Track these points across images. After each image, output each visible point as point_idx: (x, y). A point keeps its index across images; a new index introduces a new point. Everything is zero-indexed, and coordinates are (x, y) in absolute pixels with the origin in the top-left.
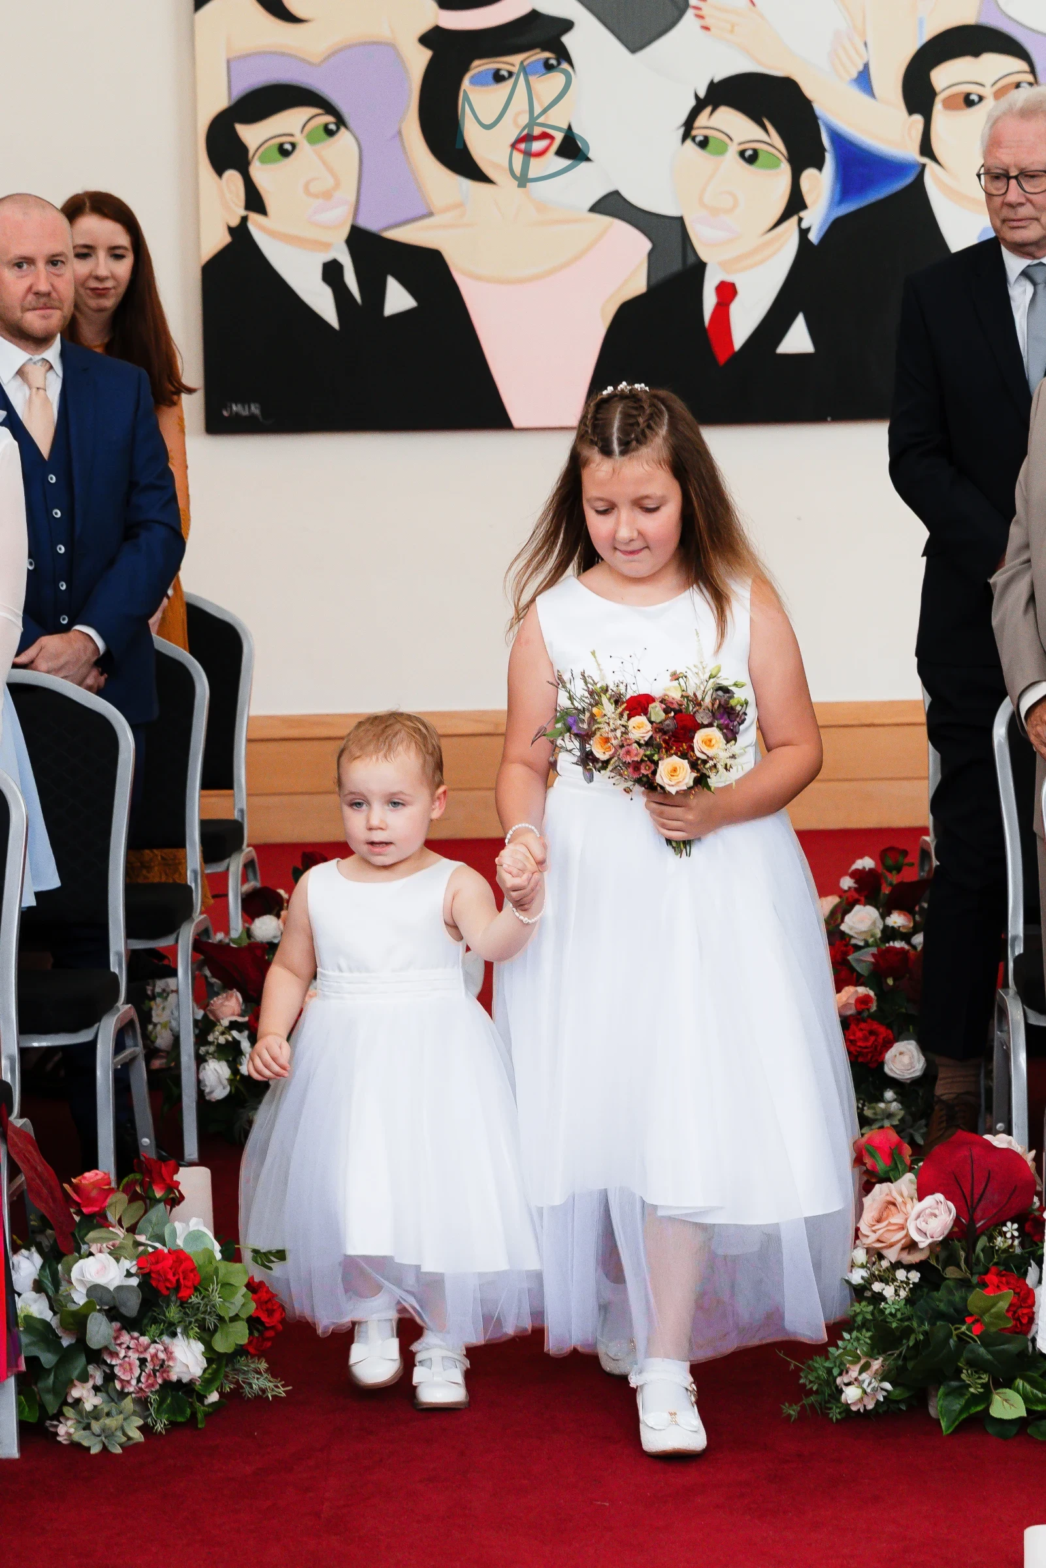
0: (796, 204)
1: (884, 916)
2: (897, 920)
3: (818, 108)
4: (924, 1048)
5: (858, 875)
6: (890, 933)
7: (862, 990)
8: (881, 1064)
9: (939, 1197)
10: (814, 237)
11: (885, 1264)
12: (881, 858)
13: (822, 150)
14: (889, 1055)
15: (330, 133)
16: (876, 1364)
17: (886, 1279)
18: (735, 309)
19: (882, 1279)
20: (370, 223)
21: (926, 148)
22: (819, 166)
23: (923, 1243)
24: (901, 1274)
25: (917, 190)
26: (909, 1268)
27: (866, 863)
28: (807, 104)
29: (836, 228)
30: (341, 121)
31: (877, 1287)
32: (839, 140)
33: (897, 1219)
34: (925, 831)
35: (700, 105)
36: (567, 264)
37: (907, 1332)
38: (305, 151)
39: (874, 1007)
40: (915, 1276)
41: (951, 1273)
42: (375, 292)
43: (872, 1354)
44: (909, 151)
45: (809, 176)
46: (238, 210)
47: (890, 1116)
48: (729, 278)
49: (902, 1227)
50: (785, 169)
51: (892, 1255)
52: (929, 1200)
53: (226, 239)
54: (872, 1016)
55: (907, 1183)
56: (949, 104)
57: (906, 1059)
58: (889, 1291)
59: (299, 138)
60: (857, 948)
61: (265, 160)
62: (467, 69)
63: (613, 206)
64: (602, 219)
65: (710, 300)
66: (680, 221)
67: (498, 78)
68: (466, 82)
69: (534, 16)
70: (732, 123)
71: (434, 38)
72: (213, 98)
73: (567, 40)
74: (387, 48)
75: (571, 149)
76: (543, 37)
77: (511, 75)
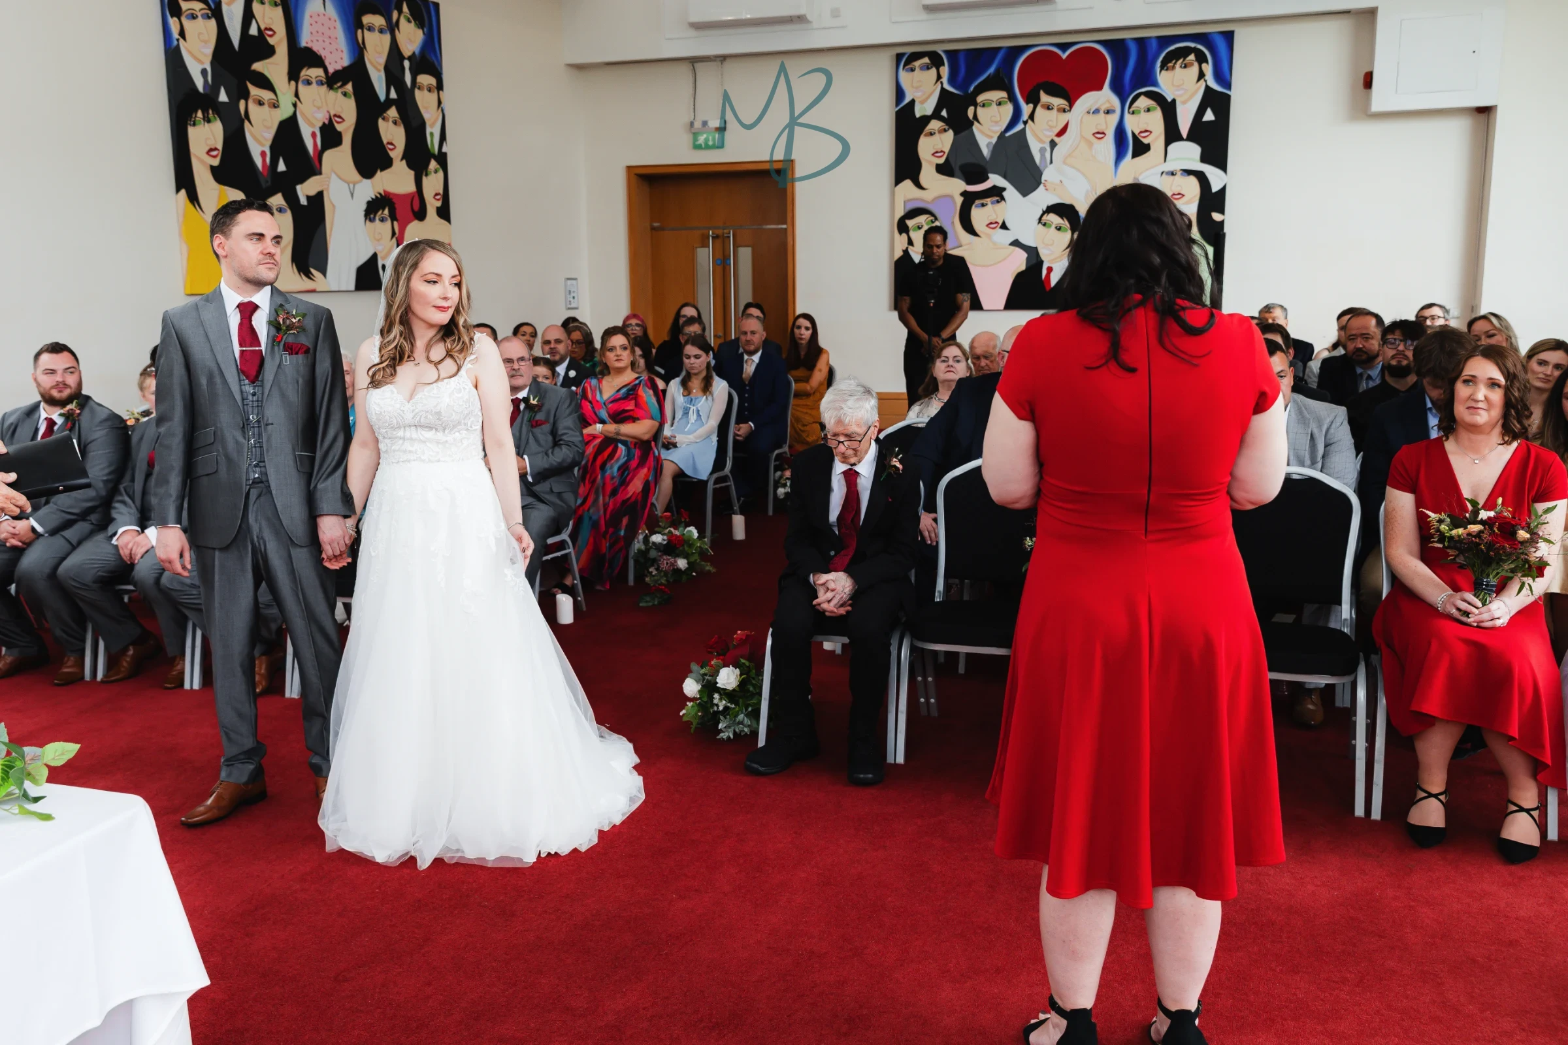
15: (933, 222)
18: (1052, 276)
28: (1075, 212)
30: (936, 219)
35: (1044, 213)
36: (1002, 262)
48: (1050, 266)
50: (1069, 232)
53: (901, 254)
59: (924, 224)
61: (914, 230)
62: (973, 203)
63: (1016, 243)
64: (1012, 248)
65: (1044, 272)
66: (1036, 248)
67: (983, 205)
68: (973, 207)
69: (994, 187)
70: (1054, 218)
71: (965, 194)
72: (900, 213)
73: (1005, 194)
74: (950, 197)
75: (1004, 226)
76: (997, 193)
77: (987, 204)
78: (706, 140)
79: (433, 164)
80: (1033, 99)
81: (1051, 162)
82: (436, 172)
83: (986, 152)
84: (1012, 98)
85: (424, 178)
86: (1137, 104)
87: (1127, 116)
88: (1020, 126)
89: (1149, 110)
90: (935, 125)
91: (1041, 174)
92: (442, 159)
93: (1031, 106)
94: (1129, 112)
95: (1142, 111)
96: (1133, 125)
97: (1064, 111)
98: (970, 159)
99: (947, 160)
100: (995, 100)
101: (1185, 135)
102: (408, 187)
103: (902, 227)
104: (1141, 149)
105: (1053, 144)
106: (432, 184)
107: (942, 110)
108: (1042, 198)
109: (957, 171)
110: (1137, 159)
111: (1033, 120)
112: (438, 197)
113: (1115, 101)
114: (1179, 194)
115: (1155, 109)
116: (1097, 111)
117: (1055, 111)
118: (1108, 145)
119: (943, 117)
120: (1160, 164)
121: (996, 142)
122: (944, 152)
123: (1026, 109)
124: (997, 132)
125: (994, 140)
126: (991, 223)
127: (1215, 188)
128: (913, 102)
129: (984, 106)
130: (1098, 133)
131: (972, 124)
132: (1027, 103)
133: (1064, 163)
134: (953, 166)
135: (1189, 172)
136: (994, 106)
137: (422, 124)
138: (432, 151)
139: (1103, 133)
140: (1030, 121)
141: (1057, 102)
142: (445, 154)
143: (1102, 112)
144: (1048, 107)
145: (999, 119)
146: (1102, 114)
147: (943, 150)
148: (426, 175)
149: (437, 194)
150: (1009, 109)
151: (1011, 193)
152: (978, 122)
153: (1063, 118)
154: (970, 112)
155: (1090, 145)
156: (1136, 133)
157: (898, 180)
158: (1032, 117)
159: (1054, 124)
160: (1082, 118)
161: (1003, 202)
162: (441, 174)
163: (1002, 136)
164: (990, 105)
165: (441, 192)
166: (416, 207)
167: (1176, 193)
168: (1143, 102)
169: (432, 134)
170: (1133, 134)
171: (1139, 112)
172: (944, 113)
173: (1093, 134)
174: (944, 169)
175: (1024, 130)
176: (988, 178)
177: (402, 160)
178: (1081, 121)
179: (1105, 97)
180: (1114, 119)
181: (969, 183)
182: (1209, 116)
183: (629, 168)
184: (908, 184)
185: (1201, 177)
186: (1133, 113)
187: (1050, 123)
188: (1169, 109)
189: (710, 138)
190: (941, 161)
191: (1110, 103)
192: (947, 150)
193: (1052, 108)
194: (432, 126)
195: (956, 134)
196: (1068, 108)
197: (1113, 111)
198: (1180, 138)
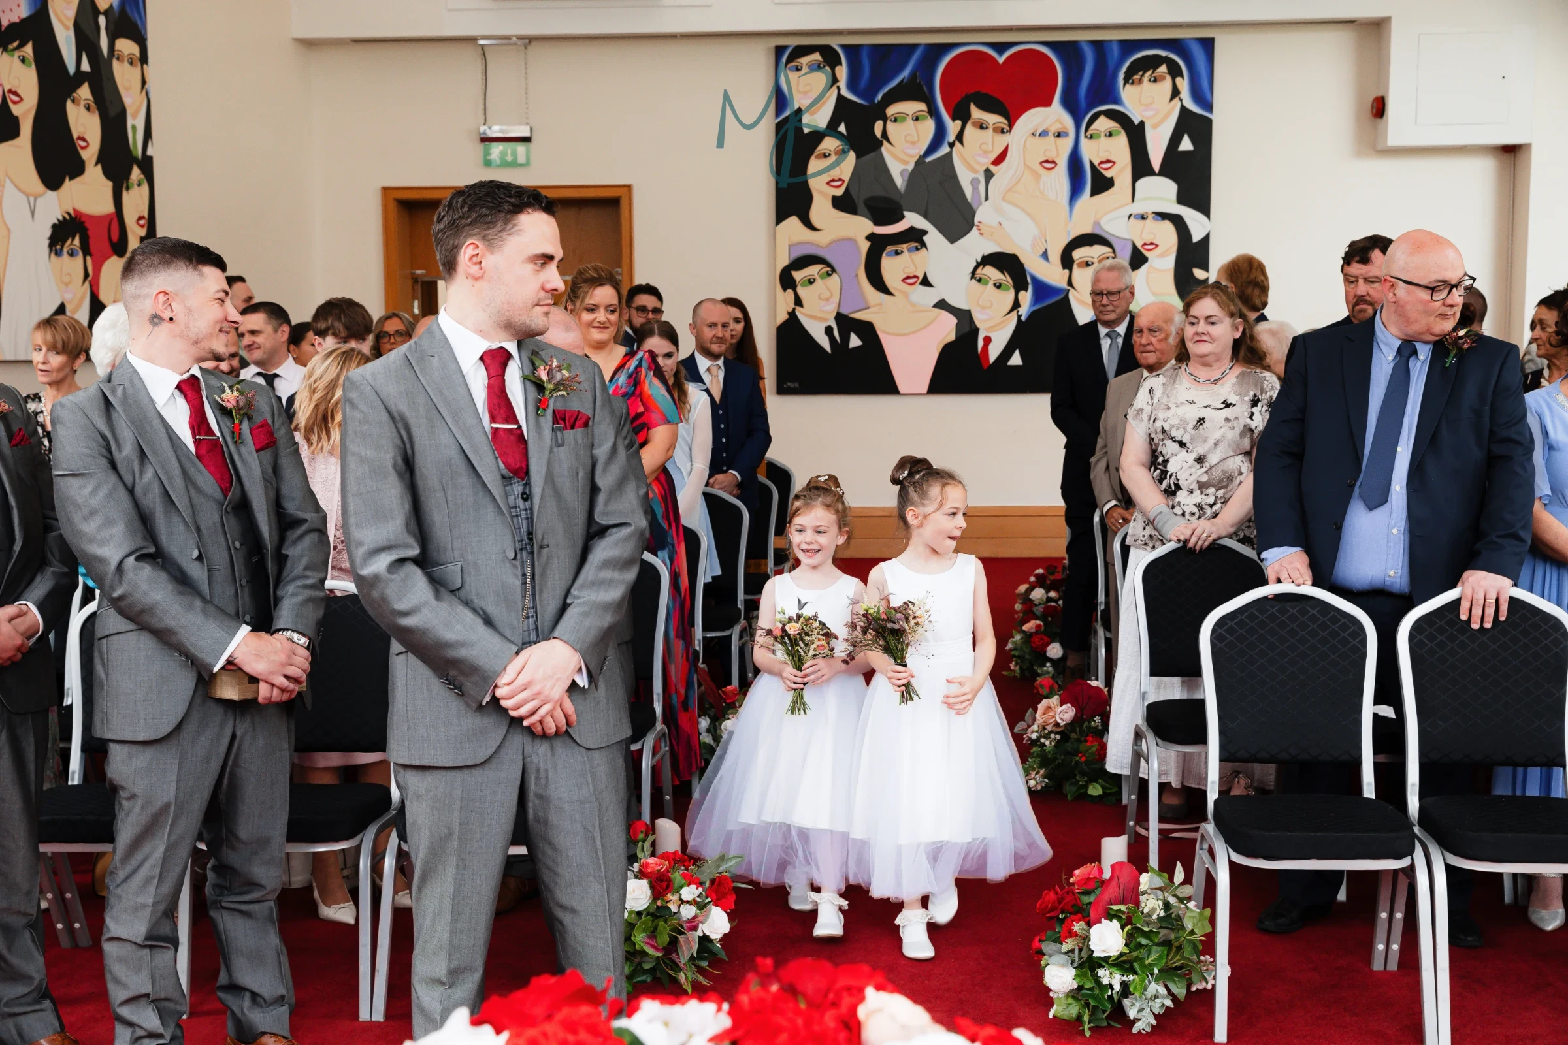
0: (1016, 305)
1: (1047, 592)
2: (1052, 594)
3: (1027, 266)
4: (1063, 646)
5: (1037, 576)
6: (1049, 599)
7: (1038, 622)
8: (1045, 652)
9: (1069, 705)
10: (1023, 318)
11: (1046, 732)
12: (1046, 569)
13: (1028, 283)
14: (1049, 648)
15: (829, 275)
16: (1042, 772)
17: (1047, 737)
18: (991, 347)
19: (1044, 737)
20: (844, 311)
21: (1070, 283)
22: (1026, 290)
23: (1062, 723)
24: (1052, 736)
25: (1066, 298)
26: (1056, 733)
27: (1040, 571)
28: (1021, 265)
29: (1033, 315)
30: (834, 270)
31: (1043, 740)
32: (1034, 279)
33: (1051, 714)
34: (1064, 559)
35: (978, 265)
36: (924, 328)
37: (1055, 759)
38: (819, 282)
39: (1043, 629)
40: (1058, 737)
41: (1073, 736)
42: (846, 339)
43: (1040, 767)
44: (1063, 284)
45: (1022, 294)
46: (791, 305)
47: (1048, 673)
48: (988, 335)
49: (1054, 717)
50: (1012, 291)
51: (1049, 728)
52: (1065, 706)
53: (786, 317)
54: (1042, 633)
55: (1055, 699)
56: (1080, 265)
57: (1055, 650)
58: (1047, 743)
59: (817, 277)
60: (1036, 605)
61: (803, 285)
62: (884, 250)
63: (942, 305)
64: (937, 311)
65: (980, 343)
66: (969, 311)
67: (897, 253)
68: (884, 255)
69: (912, 229)
70: (991, 272)
71: (871, 237)
72: (784, 261)
73: (925, 238)
74: (852, 241)
75: (925, 282)
76: (915, 237)
77: (902, 252)
78: (503, 154)
79: (136, 173)
80: (961, 114)
81: (987, 198)
82: (139, 185)
83: (900, 182)
84: (933, 112)
85: (125, 193)
86: (1093, 127)
87: (1084, 142)
88: (945, 150)
89: (1110, 135)
90: (830, 144)
91: (974, 213)
92: (147, 165)
93: (959, 123)
94: (1086, 136)
95: (1103, 135)
96: (1091, 152)
97: (1002, 131)
98: (879, 192)
99: (847, 190)
100: (910, 114)
101: (1157, 167)
102: (106, 207)
103: (787, 281)
104: (1102, 184)
105: (989, 175)
106: (135, 202)
107: (839, 125)
108: (975, 245)
109: (861, 207)
110: (1096, 198)
111: (961, 142)
112: (142, 222)
113: (1068, 122)
114: (1152, 244)
115: (1118, 133)
116: (1044, 134)
117: (990, 131)
118: (1060, 178)
119: (841, 133)
120: (1127, 205)
121: (913, 170)
122: (843, 181)
123: (953, 127)
124: (911, 156)
125: (911, 167)
126: (908, 277)
127: (1196, 237)
128: (799, 111)
129: (895, 120)
130: (1047, 161)
131: (881, 144)
132: (954, 119)
133: (1004, 199)
134: (856, 200)
135: (1163, 216)
136: (910, 122)
137: (123, 113)
138: (134, 153)
139: (1053, 162)
140: (957, 144)
141: (993, 119)
142: (151, 159)
143: (1051, 134)
144: (982, 126)
145: (916, 139)
146: (1051, 138)
147: (843, 178)
148: (128, 189)
149: (141, 218)
150: (929, 126)
151: (934, 237)
152: (889, 141)
153: (1001, 141)
154: (878, 127)
155: (1037, 177)
156: (1096, 163)
157: (780, 217)
158: (960, 137)
159: (990, 148)
160: (1025, 142)
161: (924, 249)
162: (145, 187)
163: (920, 162)
164: (904, 120)
165: (146, 215)
166: (115, 237)
167: (1148, 242)
168: (1103, 124)
169: (134, 127)
170: (1092, 164)
171: (1099, 136)
172: (842, 128)
173: (1041, 163)
174: (843, 204)
175: (949, 155)
176: (903, 217)
177: (96, 164)
178: (1025, 146)
179: (1055, 115)
180: (1067, 144)
181: (877, 223)
182: (1186, 145)
183: (385, 190)
184: (793, 222)
185: (1178, 222)
186: (1091, 137)
187: (984, 147)
188: (1136, 134)
189: (509, 151)
190: (839, 192)
191: (1061, 123)
192: (847, 177)
193: (987, 128)
194: (135, 116)
195: (859, 156)
196: (1006, 128)
197: (1066, 134)
198: (1151, 172)
